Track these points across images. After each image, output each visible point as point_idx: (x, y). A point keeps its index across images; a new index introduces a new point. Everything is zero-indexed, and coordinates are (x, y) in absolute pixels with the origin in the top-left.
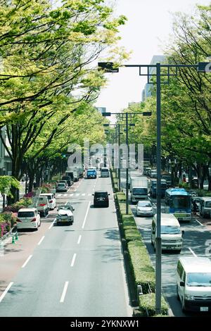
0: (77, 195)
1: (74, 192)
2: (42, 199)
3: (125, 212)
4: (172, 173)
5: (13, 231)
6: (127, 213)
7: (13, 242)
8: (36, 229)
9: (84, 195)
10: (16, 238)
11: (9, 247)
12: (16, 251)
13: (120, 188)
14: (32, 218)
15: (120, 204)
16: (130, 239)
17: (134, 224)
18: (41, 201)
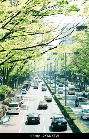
0: (33, 96)
1: (30, 94)
2: (18, 98)
3: (65, 105)
4: (80, 84)
5: (6, 115)
6: (66, 105)
7: (9, 120)
8: (18, 114)
9: (36, 95)
10: (10, 119)
11: (8, 123)
12: (12, 125)
13: (56, 92)
14: (17, 108)
15: (59, 100)
16: (73, 119)
17: (72, 111)
18: (18, 99)
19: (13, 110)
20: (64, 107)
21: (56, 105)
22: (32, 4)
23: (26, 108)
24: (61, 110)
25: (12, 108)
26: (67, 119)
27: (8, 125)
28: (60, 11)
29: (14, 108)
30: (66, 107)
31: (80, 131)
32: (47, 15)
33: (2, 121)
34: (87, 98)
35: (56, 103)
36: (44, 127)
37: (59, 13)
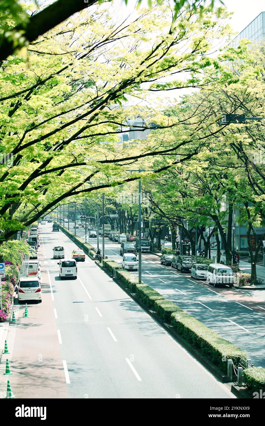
6: (140, 283)
11: (24, 321)
12: (35, 325)
13: (104, 255)
14: (37, 288)
15: (119, 272)
16: (169, 310)
17: (158, 294)
18: (31, 269)
19: (29, 294)
20: (138, 286)
21: (110, 281)
22: (157, 67)
23: (51, 289)
24: (128, 293)
25: (27, 288)
26: (151, 311)
27: (25, 325)
28: (192, 81)
29: (32, 288)
30: (141, 285)
31: (198, 334)
32: (165, 88)
33: (13, 317)
34: (170, 268)
35: (112, 277)
36: (109, 329)
37: (191, 84)
